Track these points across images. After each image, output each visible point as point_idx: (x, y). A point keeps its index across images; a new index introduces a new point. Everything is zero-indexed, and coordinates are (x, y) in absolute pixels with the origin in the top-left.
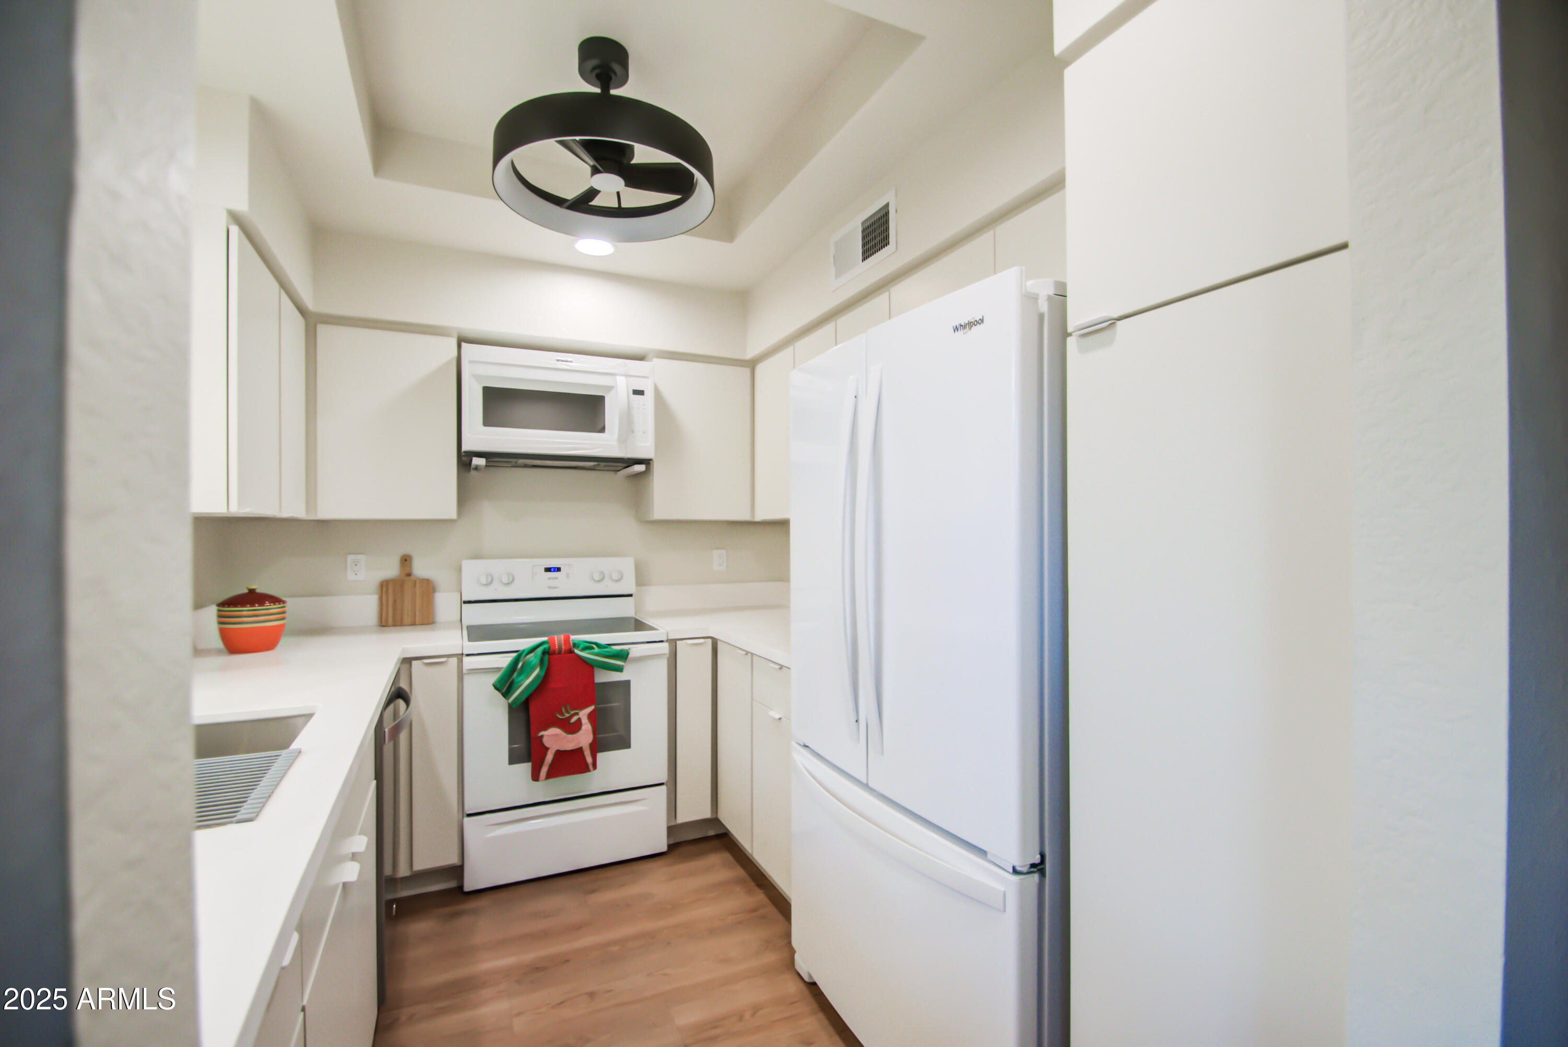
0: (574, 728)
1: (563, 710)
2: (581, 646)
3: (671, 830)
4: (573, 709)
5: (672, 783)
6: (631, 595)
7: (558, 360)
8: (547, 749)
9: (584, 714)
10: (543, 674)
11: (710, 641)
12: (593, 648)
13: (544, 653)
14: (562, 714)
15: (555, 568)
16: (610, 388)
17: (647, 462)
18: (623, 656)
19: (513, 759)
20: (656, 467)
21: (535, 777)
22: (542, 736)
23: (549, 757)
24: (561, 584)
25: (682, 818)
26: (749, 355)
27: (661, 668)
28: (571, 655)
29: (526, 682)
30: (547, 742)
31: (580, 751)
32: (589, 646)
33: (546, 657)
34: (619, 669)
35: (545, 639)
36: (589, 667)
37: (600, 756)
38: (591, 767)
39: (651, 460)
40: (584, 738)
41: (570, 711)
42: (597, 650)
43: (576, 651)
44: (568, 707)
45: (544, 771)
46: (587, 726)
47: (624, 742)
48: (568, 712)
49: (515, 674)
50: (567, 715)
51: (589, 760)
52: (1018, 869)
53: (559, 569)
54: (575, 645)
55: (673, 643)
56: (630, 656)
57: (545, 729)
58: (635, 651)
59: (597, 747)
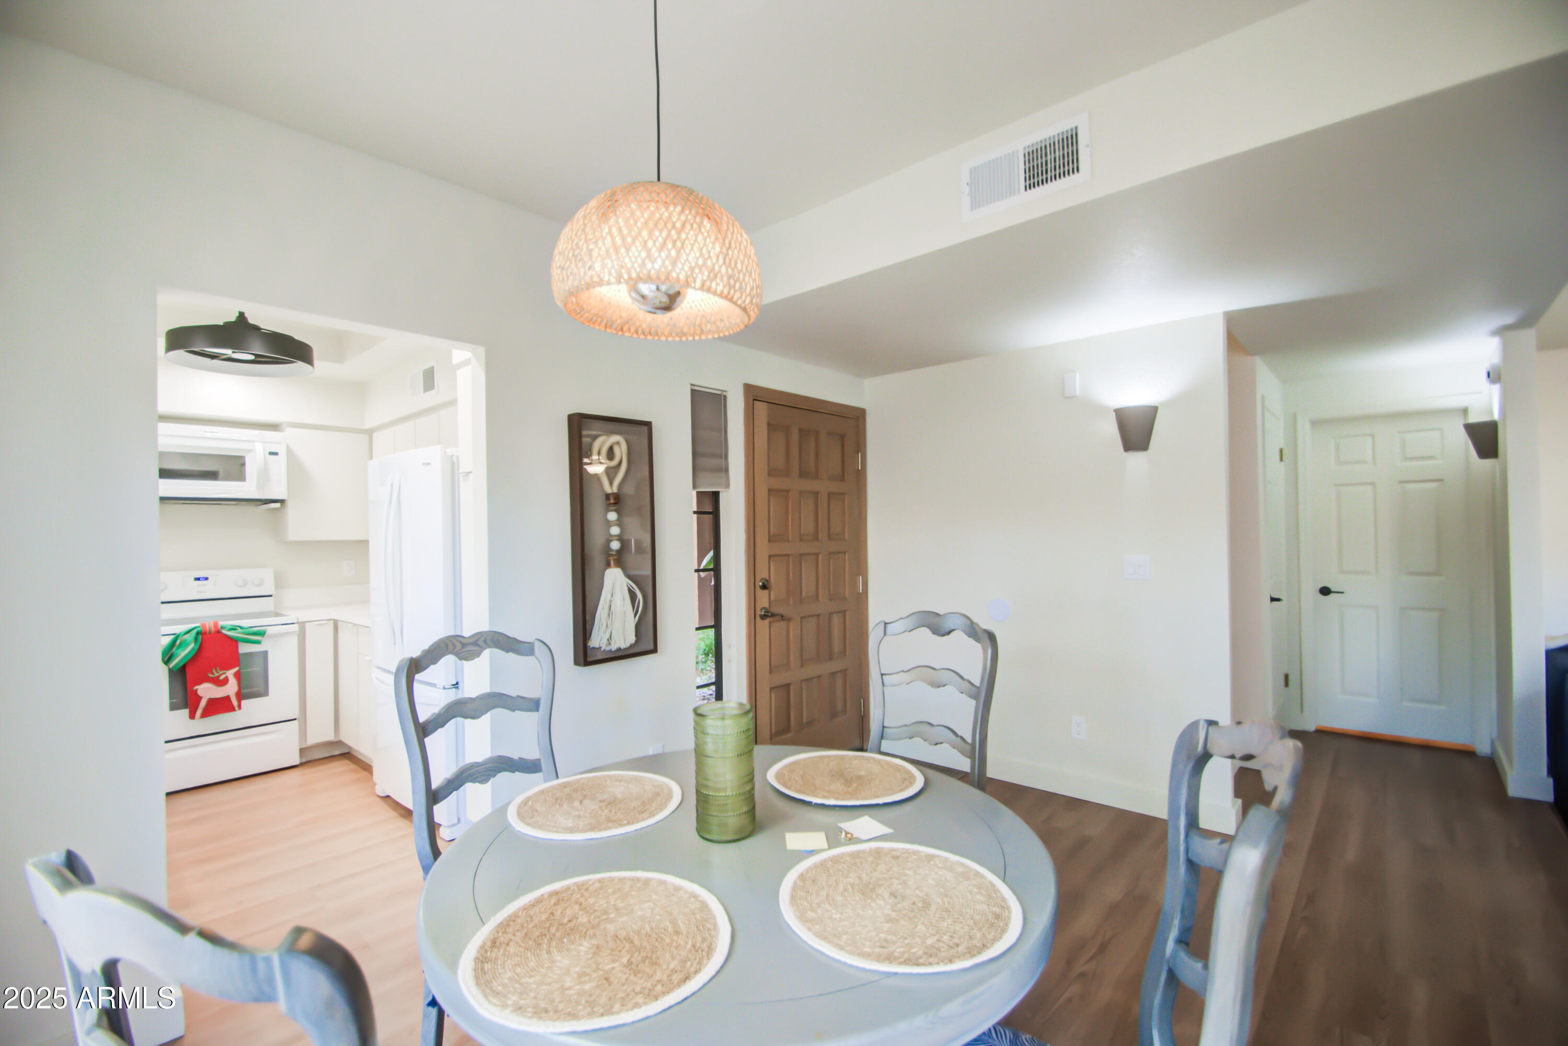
0: (223, 682)
1: (214, 671)
2: (227, 628)
3: (302, 751)
4: (221, 670)
5: (301, 719)
6: (271, 596)
7: (205, 432)
8: (200, 698)
9: (230, 674)
10: (197, 647)
11: (332, 622)
12: (236, 629)
13: (198, 633)
14: (213, 674)
15: (204, 578)
16: (250, 451)
17: (282, 501)
18: (262, 634)
19: (173, 707)
20: (290, 505)
21: (192, 716)
22: (197, 690)
23: (203, 703)
24: (207, 590)
25: (312, 740)
26: (368, 425)
27: (294, 641)
28: (219, 634)
29: (182, 655)
30: (200, 693)
31: (227, 699)
32: (234, 629)
33: (200, 637)
34: (258, 642)
35: (198, 625)
36: (234, 642)
37: (244, 703)
38: (236, 708)
39: (285, 500)
40: (230, 689)
41: (219, 671)
42: (240, 630)
43: (224, 632)
44: (218, 669)
45: (199, 712)
46: (233, 682)
47: (264, 693)
48: (217, 672)
49: (174, 649)
50: (217, 675)
51: (235, 703)
52: (445, 687)
53: (207, 579)
54: (222, 628)
55: (302, 625)
56: (267, 634)
57: (200, 683)
58: (270, 631)
59: (240, 696)
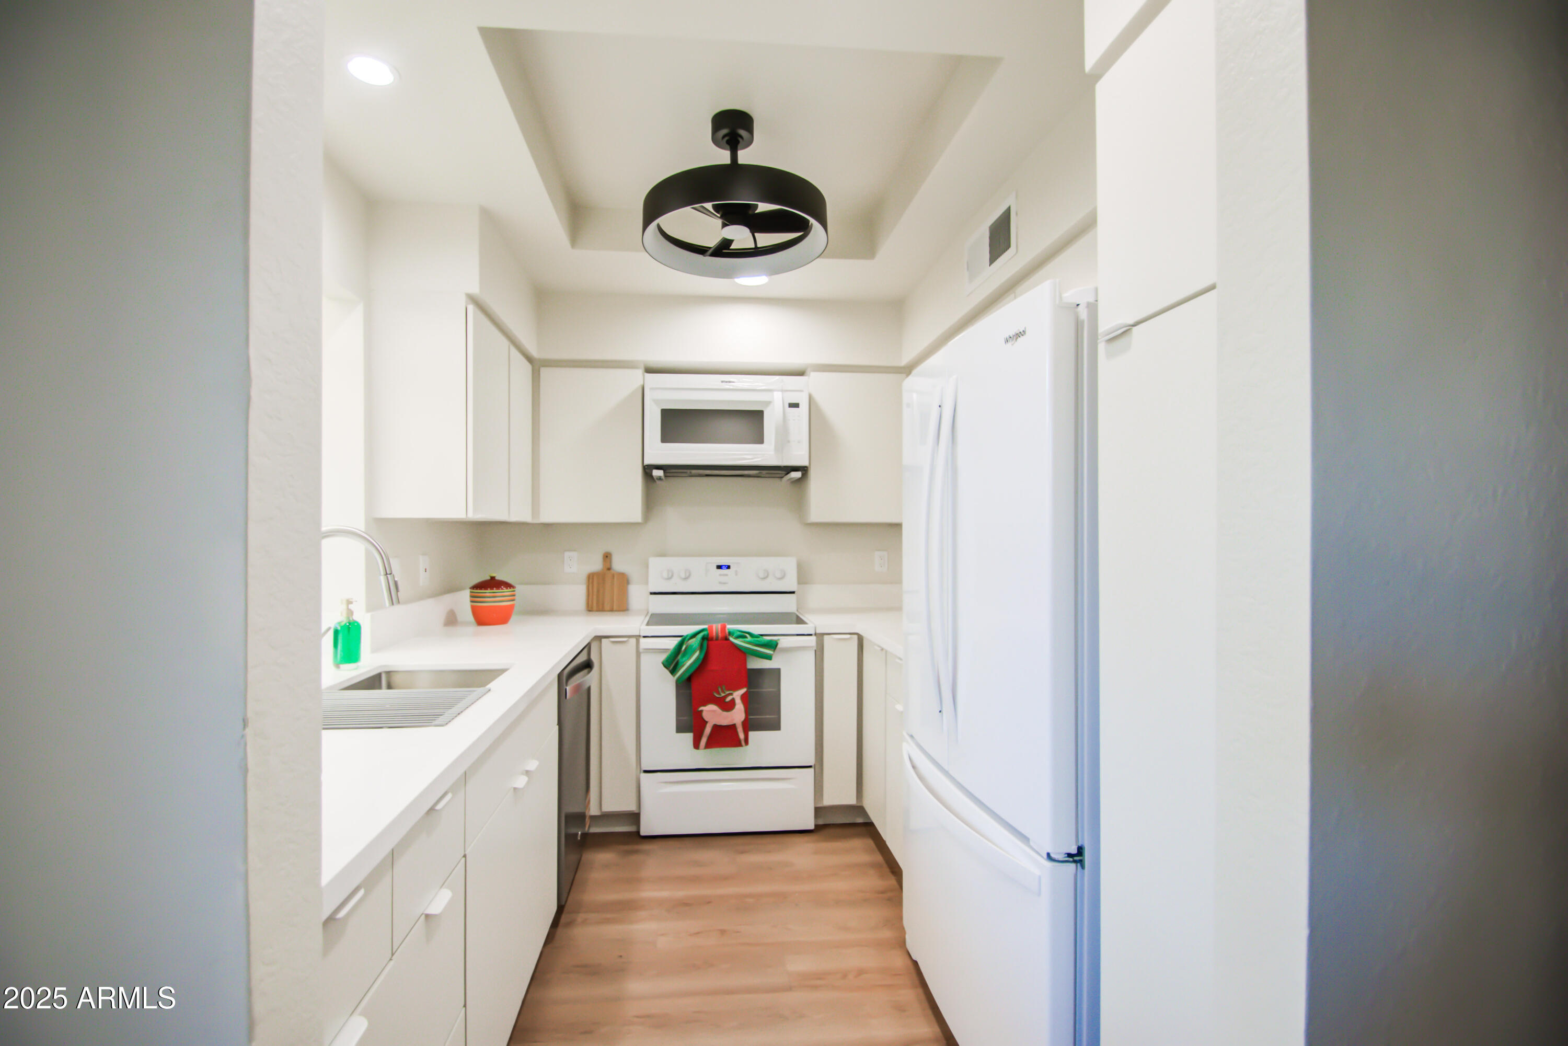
0: (728, 706)
1: (720, 690)
2: (735, 635)
3: (818, 811)
4: (728, 690)
5: (818, 767)
6: (793, 593)
7: (722, 382)
8: (705, 723)
9: (737, 695)
10: (702, 657)
11: (856, 637)
12: (746, 637)
13: (703, 638)
14: (718, 693)
15: (725, 566)
16: (768, 403)
17: (804, 470)
18: (773, 646)
19: (680, 729)
20: (812, 473)
21: (696, 745)
22: (702, 711)
23: (708, 730)
24: (730, 581)
25: (828, 801)
26: (904, 361)
27: (809, 659)
28: (726, 641)
29: (689, 662)
30: (706, 716)
31: (733, 727)
32: (743, 635)
33: (705, 643)
34: (769, 657)
35: (705, 627)
36: (742, 654)
37: (752, 734)
38: (743, 743)
39: (806, 467)
40: (737, 715)
41: (725, 691)
42: (749, 639)
43: (731, 639)
44: (724, 687)
45: (704, 741)
46: (739, 706)
47: (775, 725)
48: (724, 692)
49: (680, 656)
50: (723, 695)
51: (742, 736)
52: (1053, 855)
53: (728, 567)
54: (730, 634)
55: (820, 636)
56: (779, 646)
57: (705, 705)
58: (784, 642)
59: (749, 726)
